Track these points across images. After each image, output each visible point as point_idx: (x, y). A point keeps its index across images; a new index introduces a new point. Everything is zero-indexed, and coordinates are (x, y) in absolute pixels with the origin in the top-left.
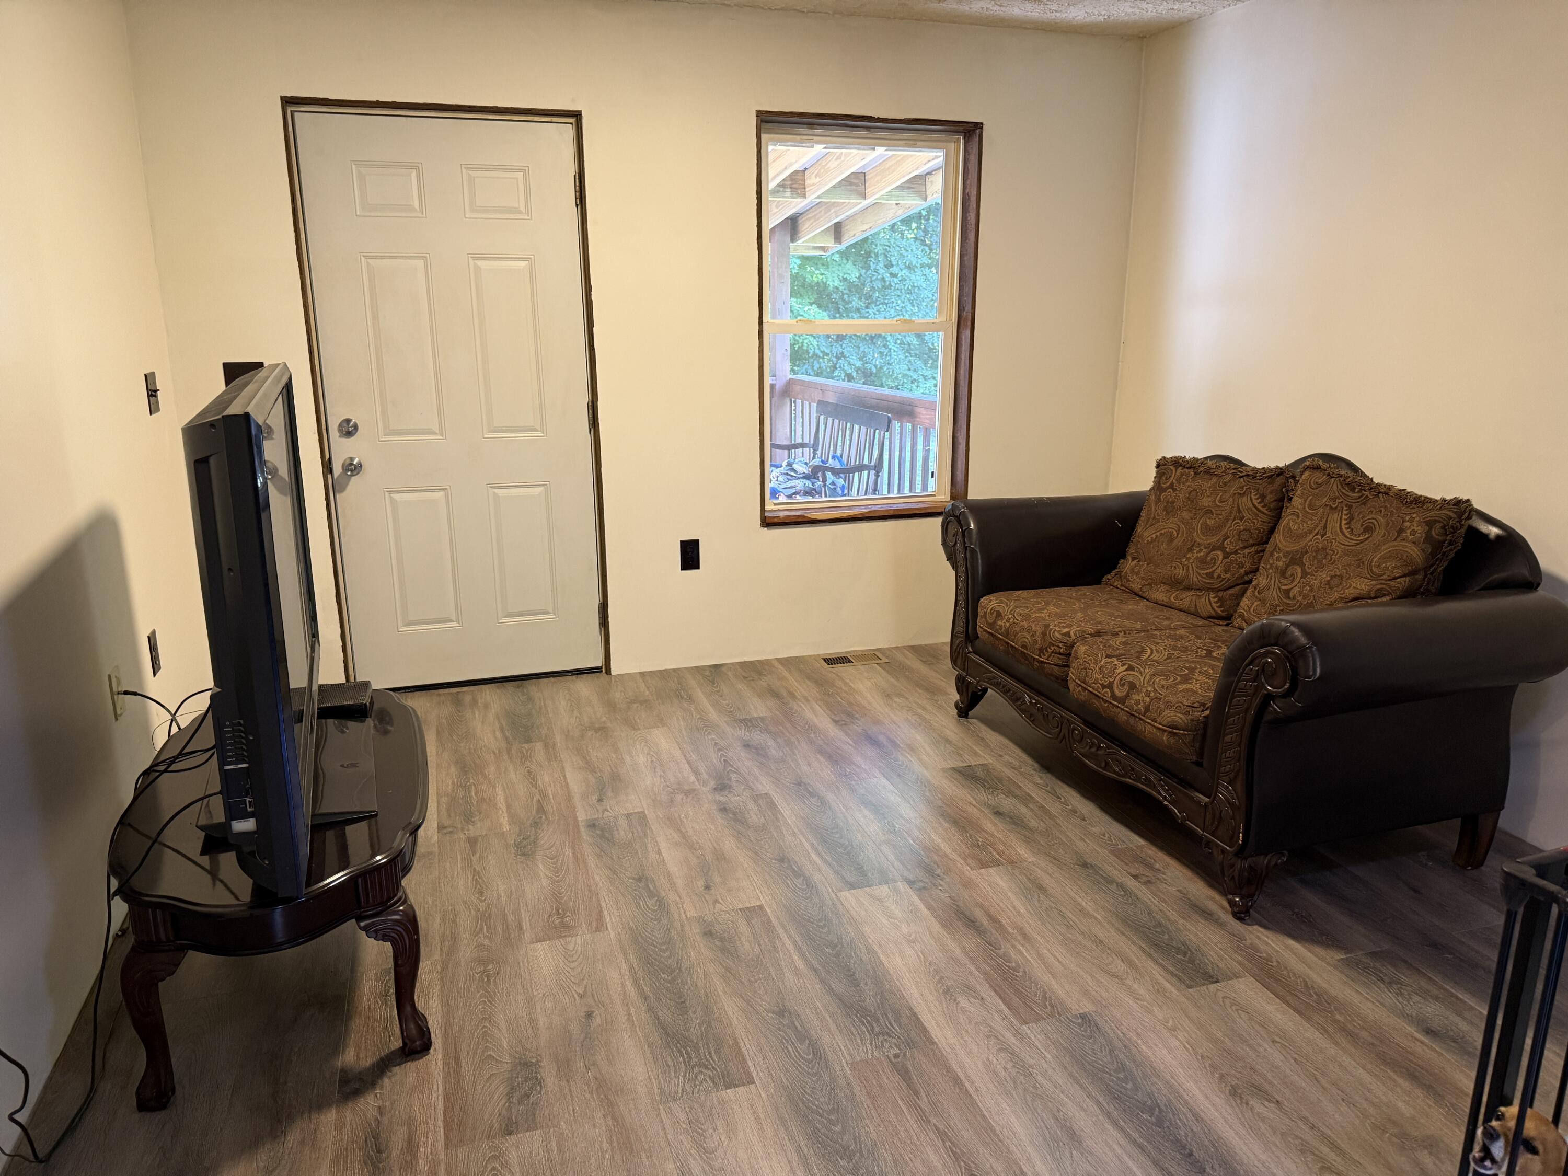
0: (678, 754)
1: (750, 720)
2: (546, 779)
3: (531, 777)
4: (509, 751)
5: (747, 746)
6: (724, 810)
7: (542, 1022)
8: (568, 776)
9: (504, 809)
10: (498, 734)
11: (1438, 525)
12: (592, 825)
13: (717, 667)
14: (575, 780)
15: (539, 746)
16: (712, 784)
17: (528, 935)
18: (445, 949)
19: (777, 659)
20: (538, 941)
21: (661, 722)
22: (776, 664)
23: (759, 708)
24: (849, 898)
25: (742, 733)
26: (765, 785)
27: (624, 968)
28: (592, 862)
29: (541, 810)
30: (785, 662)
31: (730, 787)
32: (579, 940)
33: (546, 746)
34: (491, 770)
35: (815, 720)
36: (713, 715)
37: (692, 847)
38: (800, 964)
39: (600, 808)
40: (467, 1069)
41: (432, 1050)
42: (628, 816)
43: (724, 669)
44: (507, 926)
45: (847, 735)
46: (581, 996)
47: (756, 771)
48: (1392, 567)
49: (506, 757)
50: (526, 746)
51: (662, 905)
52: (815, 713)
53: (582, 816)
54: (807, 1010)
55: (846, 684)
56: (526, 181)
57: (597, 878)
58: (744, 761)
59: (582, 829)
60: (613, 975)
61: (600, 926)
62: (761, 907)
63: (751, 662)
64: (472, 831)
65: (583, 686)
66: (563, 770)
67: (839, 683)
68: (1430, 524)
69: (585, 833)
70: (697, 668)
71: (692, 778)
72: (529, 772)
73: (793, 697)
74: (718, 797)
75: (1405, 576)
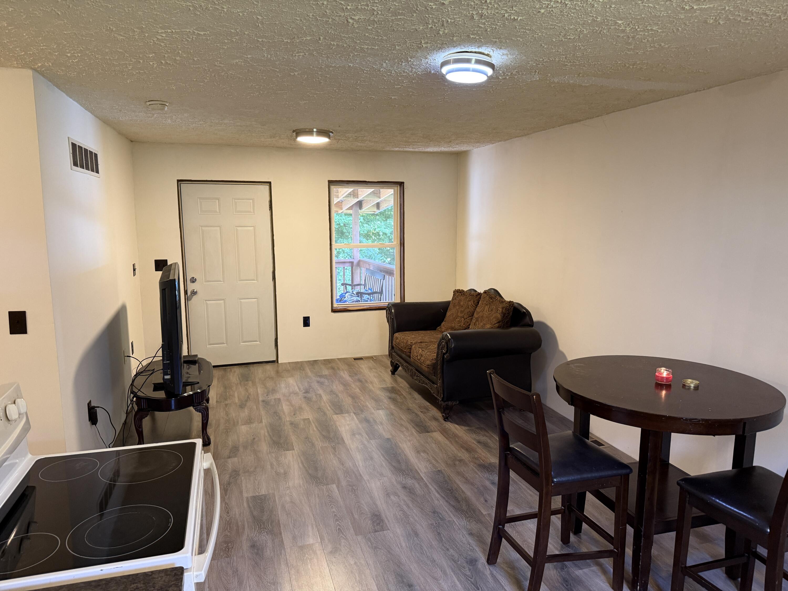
0: (295, 384)
1: (322, 375)
2: (251, 390)
3: (247, 390)
4: (240, 384)
5: (318, 382)
6: (305, 397)
7: (241, 440)
8: (258, 389)
9: (237, 397)
10: (238, 379)
11: (505, 308)
12: (263, 401)
13: (315, 361)
14: (260, 391)
15: (250, 382)
16: (304, 391)
17: (240, 424)
18: (216, 426)
19: (338, 359)
20: (243, 425)
21: (292, 376)
22: (337, 360)
23: (326, 372)
24: (335, 417)
25: (318, 379)
26: (321, 392)
27: (266, 430)
28: (261, 409)
29: (248, 397)
30: (339, 359)
31: (309, 392)
32: (254, 425)
33: (253, 382)
34: (234, 388)
35: (344, 375)
36: (310, 374)
37: (292, 406)
38: (315, 429)
39: (267, 397)
40: (220, 448)
41: (211, 445)
42: (275, 399)
43: (318, 361)
44: (234, 422)
45: (352, 379)
46: (252, 435)
47: (319, 388)
48: (495, 321)
49: (239, 385)
50: (246, 382)
51: (280, 418)
52: (344, 374)
53: (261, 399)
54: (314, 438)
55: (358, 365)
56: (253, 202)
57: (262, 412)
58: (315, 386)
59: (260, 402)
60: (262, 432)
61: (261, 422)
62: (309, 419)
63: (328, 359)
64: (226, 402)
65: (268, 367)
66: (257, 388)
67: (356, 365)
68: (503, 308)
69: (261, 403)
70: (309, 361)
71: (298, 390)
72: (246, 389)
73: (339, 369)
74: (304, 395)
75: (497, 323)
